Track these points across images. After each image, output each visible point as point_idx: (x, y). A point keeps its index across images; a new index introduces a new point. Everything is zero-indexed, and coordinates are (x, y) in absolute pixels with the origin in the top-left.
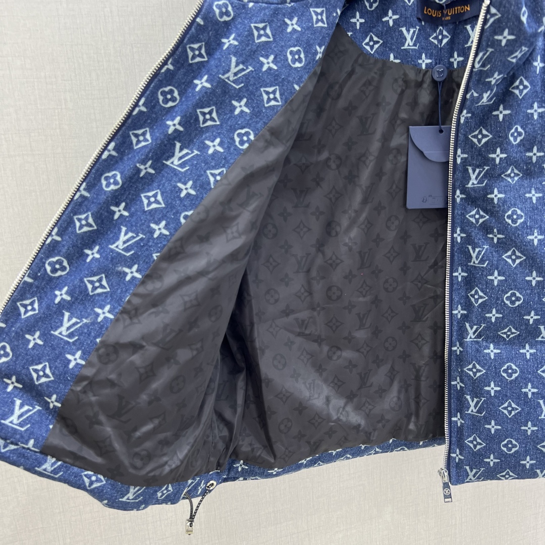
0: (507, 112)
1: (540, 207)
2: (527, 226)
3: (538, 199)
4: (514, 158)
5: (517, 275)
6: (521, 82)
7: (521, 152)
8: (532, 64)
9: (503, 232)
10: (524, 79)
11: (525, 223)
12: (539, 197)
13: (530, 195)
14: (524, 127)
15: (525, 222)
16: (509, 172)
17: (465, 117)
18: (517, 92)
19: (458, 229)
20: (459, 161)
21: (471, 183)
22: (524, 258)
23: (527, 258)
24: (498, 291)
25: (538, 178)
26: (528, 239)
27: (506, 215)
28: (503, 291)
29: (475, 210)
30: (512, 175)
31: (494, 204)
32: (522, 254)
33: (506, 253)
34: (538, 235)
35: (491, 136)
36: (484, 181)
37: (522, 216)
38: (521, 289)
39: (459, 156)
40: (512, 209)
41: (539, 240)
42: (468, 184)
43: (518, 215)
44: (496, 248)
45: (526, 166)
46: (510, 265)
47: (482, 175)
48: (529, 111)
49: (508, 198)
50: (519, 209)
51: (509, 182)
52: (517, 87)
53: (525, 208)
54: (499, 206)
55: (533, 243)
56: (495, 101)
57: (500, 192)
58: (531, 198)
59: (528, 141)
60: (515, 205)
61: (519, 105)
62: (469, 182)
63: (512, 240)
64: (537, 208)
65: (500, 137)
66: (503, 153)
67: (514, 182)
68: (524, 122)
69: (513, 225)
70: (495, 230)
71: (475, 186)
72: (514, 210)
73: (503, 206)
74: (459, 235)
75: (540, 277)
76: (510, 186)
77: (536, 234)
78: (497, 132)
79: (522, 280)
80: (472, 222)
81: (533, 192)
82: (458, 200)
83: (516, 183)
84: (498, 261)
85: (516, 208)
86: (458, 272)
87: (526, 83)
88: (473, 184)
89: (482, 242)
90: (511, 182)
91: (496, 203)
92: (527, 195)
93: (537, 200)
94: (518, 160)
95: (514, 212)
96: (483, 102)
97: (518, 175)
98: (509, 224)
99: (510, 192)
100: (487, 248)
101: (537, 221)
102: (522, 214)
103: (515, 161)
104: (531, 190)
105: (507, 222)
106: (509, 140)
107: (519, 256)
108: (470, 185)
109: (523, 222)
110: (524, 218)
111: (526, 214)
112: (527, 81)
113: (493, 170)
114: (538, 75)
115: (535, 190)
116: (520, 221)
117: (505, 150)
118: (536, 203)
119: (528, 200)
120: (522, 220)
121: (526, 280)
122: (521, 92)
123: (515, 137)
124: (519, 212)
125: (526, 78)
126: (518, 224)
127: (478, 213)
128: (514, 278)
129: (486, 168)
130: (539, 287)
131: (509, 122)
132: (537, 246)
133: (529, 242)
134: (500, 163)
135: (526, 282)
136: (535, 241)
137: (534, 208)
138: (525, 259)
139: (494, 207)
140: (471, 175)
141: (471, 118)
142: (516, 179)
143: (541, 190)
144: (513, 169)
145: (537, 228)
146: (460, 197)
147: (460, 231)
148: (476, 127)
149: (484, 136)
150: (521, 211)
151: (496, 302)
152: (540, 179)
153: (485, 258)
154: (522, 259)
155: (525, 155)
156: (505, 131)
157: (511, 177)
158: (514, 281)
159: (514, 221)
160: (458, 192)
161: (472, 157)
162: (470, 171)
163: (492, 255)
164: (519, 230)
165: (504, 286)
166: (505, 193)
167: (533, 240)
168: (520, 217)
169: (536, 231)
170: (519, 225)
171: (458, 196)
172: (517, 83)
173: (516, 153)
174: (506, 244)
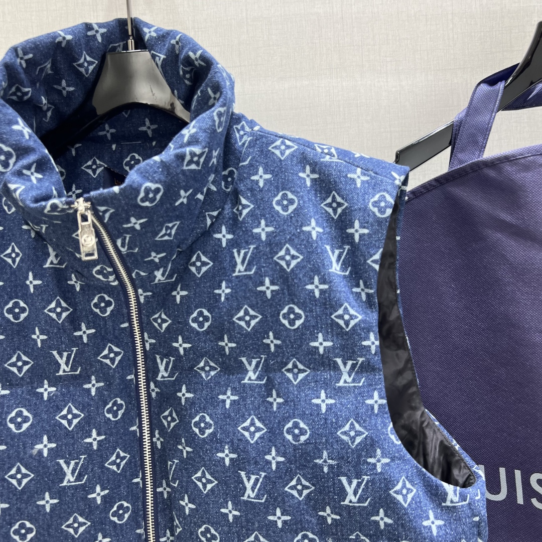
0: (184, 293)
1: (233, 414)
2: (217, 439)
3: (233, 403)
4: (202, 348)
5: (209, 504)
6: (199, 258)
7: (212, 341)
8: (212, 236)
9: (191, 444)
10: (201, 255)
11: (213, 434)
12: (234, 401)
13: (224, 397)
14: (212, 310)
15: (215, 433)
16: (202, 364)
17: (145, 296)
18: (193, 269)
19: (157, 432)
20: (148, 347)
21: (160, 375)
22: (216, 482)
23: (219, 483)
24: (191, 523)
25: (238, 374)
26: (217, 456)
27: (193, 421)
28: (195, 523)
29: (169, 410)
30: (207, 368)
31: (182, 405)
32: (213, 477)
33: (196, 473)
34: (230, 453)
35: (170, 321)
36: (175, 374)
37: (211, 425)
38: (216, 524)
39: (147, 341)
40: (201, 414)
41: (231, 459)
42: (157, 377)
43: (206, 423)
44: (185, 465)
45: (221, 358)
46: (201, 490)
47: (170, 366)
48: (217, 291)
49: (198, 399)
50: (208, 415)
51: (202, 377)
52: (194, 264)
53: (216, 415)
54: (186, 410)
55: (224, 463)
56: (176, 278)
57: (188, 391)
58: (224, 401)
59: (216, 327)
60: (204, 409)
61: (198, 285)
62: (158, 374)
63: (200, 456)
64: (229, 416)
65: (179, 323)
66: (185, 343)
67: (210, 377)
68: (211, 304)
69: (200, 436)
70: (183, 441)
71: (166, 379)
72: (203, 416)
73: (191, 409)
74: (158, 439)
75: (236, 510)
76: (202, 384)
77: (227, 452)
78: (175, 316)
79: (216, 513)
80: (164, 426)
81: (229, 393)
82: (154, 395)
83: (211, 379)
84: (187, 482)
85: (205, 413)
86: (162, 487)
87: (204, 259)
88: (163, 377)
89: (173, 454)
90: (204, 377)
91: (183, 404)
92: (221, 397)
93: (231, 404)
94: (209, 351)
95: (202, 419)
96: (159, 280)
97: (216, 369)
98: (196, 434)
99: (202, 391)
100: (177, 463)
101: (228, 433)
102: (212, 422)
103: (206, 352)
104: (227, 389)
105: (194, 431)
106: (191, 327)
107: (209, 480)
108: (159, 378)
109: (211, 433)
110: (213, 427)
111: (216, 423)
112: (206, 256)
113: (180, 362)
114: (225, 248)
115: (232, 391)
116: (208, 432)
117: (187, 338)
118: (230, 408)
119: (221, 404)
120: (211, 431)
121: (222, 513)
122: (199, 269)
123: (200, 322)
124: (208, 419)
125: (203, 253)
126: (206, 435)
127: (171, 414)
128: (206, 508)
129: (172, 359)
130: (237, 525)
131: (187, 306)
132: (229, 467)
133: (219, 461)
134: (185, 354)
135: (222, 516)
136: (226, 461)
137: (226, 415)
138: (217, 484)
139: (182, 409)
140: (160, 366)
141: (152, 296)
142: (213, 373)
143: (238, 391)
144: (208, 362)
145: (228, 443)
146: (156, 390)
147: (159, 434)
148: (158, 308)
149: (164, 321)
150: (210, 418)
151: (190, 537)
152: (239, 376)
153: (175, 476)
154: (213, 484)
155: (217, 345)
156: (183, 316)
157: (206, 372)
158: (206, 512)
159: (202, 431)
160: (152, 385)
161: (159, 343)
162: (159, 361)
163: (182, 473)
164: (207, 443)
165: (195, 517)
166: (194, 392)
167: (223, 459)
168: (208, 426)
169: (227, 447)
170: (207, 437)
171: (153, 390)
172: (194, 259)
173: (205, 342)
174: (195, 461)
